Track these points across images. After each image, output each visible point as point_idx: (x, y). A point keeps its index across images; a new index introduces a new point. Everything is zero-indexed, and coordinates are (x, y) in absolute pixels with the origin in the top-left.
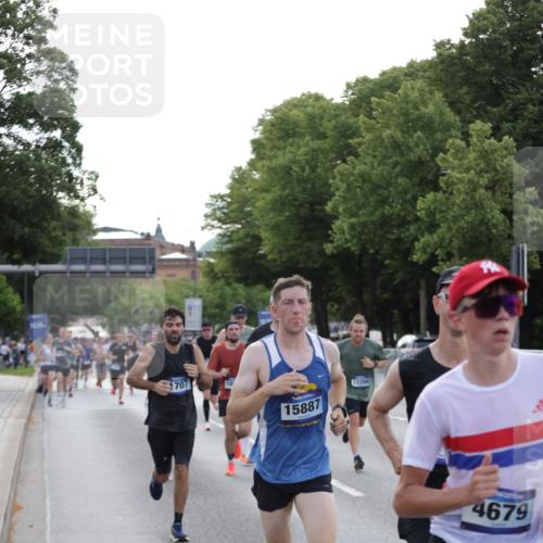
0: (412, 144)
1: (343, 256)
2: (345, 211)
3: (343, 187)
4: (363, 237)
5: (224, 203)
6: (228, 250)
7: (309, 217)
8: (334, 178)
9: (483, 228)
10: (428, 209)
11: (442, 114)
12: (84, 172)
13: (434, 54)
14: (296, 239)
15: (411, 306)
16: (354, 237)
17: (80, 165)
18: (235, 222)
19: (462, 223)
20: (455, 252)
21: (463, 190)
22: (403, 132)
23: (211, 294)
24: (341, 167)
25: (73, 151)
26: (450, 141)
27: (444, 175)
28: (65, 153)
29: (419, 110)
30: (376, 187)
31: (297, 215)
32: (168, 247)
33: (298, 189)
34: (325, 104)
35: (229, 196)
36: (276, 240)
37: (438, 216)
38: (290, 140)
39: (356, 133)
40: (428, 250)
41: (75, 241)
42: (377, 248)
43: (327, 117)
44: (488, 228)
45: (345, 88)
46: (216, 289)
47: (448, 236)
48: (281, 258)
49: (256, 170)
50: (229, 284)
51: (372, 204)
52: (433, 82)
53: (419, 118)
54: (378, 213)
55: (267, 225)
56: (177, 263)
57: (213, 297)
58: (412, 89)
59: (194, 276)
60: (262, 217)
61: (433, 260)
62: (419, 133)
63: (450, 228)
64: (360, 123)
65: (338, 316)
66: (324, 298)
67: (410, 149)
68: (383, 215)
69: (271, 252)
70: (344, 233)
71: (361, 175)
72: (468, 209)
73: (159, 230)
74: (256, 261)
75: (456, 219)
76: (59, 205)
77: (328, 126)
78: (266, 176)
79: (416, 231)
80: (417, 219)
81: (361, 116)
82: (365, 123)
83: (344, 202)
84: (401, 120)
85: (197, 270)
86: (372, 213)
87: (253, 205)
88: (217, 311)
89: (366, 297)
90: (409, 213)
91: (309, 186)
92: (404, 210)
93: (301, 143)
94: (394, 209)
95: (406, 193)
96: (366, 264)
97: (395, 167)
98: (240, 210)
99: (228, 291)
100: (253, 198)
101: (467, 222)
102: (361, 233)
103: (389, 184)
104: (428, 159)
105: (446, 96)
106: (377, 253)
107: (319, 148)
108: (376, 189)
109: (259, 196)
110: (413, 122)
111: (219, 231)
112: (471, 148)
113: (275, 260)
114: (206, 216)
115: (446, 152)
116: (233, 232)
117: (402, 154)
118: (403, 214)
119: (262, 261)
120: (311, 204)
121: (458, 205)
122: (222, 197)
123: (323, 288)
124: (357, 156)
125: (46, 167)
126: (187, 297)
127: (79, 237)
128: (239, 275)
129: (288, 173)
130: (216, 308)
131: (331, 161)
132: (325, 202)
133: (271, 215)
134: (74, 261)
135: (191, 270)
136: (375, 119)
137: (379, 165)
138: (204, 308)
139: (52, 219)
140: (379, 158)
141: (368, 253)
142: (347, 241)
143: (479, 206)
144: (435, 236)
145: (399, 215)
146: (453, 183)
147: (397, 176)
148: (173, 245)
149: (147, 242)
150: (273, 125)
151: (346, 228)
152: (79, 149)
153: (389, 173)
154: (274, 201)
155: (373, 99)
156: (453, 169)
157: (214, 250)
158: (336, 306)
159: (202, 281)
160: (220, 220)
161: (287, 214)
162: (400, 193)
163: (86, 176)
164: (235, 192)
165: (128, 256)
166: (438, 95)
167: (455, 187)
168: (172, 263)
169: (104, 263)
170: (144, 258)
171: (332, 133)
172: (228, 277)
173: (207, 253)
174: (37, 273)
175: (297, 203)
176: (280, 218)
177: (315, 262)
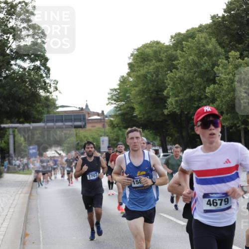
0: (202, 63)
1: (173, 115)
2: (172, 94)
3: (171, 83)
4: (182, 106)
5: (117, 92)
6: (119, 114)
7: (157, 98)
8: (167, 79)
10: (211, 92)
11: (216, 48)
12: (52, 80)
13: (211, 21)
14: (151, 108)
16: (177, 106)
17: (49, 77)
18: (122, 101)
19: (227, 98)
20: (224, 111)
21: (226, 83)
22: (198, 57)
23: (112, 135)
24: (170, 74)
25: (46, 71)
26: (220, 60)
27: (218, 76)
28: (42, 72)
29: (205, 47)
30: (187, 83)
31: (151, 97)
32: (91, 113)
33: (150, 85)
34: (161, 45)
35: (119, 89)
36: (141, 109)
37: (216, 95)
38: (146, 63)
39: (176, 59)
41: (48, 112)
42: (188, 111)
43: (162, 51)
45: (170, 38)
46: (115, 132)
47: (221, 104)
48: (144, 117)
49: (130, 77)
50: (120, 130)
51: (185, 91)
52: (210, 34)
53: (205, 51)
54: (188, 95)
55: (137, 102)
56: (96, 121)
57: (113, 135)
58: (201, 37)
59: (104, 126)
60: (135, 98)
62: (205, 57)
63: (222, 101)
64: (178, 53)
65: (171, 143)
66: (165, 135)
67: (202, 65)
68: (190, 95)
69: (139, 114)
70: (172, 104)
71: (180, 78)
72: (229, 92)
73: (87, 106)
74: (133, 119)
75: (224, 97)
76: (40, 96)
77: (163, 56)
78: (135, 80)
79: (206, 103)
80: (206, 97)
81: (178, 51)
82: (180, 54)
83: (172, 91)
84: (197, 52)
85: (105, 124)
86: (186, 95)
87: (130, 93)
88: (115, 142)
89: (184, 134)
90: (202, 94)
91: (156, 83)
92: (200, 93)
93: (151, 64)
94: (195, 93)
95: (200, 85)
96: (183, 118)
97: (195, 74)
98: (124, 95)
99: (120, 133)
100: (130, 90)
101: (229, 98)
102: (181, 104)
103: (193, 82)
104: (210, 69)
105: (217, 40)
106: (188, 113)
107: (159, 66)
109: (133, 89)
110: (202, 53)
111: (115, 105)
112: (230, 64)
113: (141, 118)
114: (109, 99)
115: (218, 66)
116: (121, 106)
117: (198, 67)
118: (199, 95)
119: (135, 119)
120: (157, 92)
122: (115, 90)
123: (164, 130)
124: (177, 69)
125: (34, 79)
126: (101, 136)
127: (50, 110)
128: (125, 125)
129: (146, 78)
130: (115, 140)
131: (165, 71)
132: (163, 91)
133: (139, 97)
134: (48, 121)
135: (103, 123)
136: (185, 52)
137: (187, 73)
138: (109, 141)
139: (38, 102)
140: (188, 70)
141: (184, 113)
142: (174, 108)
144: (215, 104)
145: (197, 95)
146: (223, 80)
147: (196, 77)
148: (94, 112)
149: (82, 111)
150: (137, 56)
151: (173, 102)
152: (49, 70)
153: (192, 76)
154: (140, 91)
155: (183, 42)
156: (222, 73)
157: (113, 114)
158: (170, 138)
159: (108, 128)
160: (115, 100)
161: (146, 96)
162: (198, 85)
163: (52, 82)
164: (122, 87)
165: (73, 118)
166: (214, 40)
167: (223, 82)
168: (93, 121)
169: (62, 122)
170: (81, 119)
171: (165, 59)
172: (120, 126)
173: (110, 115)
174: (31, 128)
175: (150, 91)
176: (143, 99)
177: (160, 118)
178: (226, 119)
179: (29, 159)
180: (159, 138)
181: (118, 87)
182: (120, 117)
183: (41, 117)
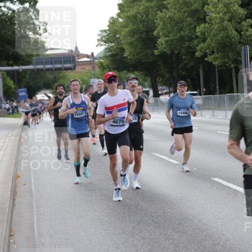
0: (192, 2)
1: (163, 55)
2: (162, 34)
3: (161, 23)
4: (172, 46)
5: (106, 34)
6: (109, 55)
7: (147, 38)
9: (228, 40)
10: (202, 32)
14: (140, 49)
15: (196, 77)
16: (167, 46)
18: (111, 42)
19: (218, 38)
20: (215, 51)
21: (217, 22)
24: (160, 14)
27: (208, 15)
30: (177, 23)
31: (141, 38)
32: (81, 56)
33: (141, 25)
35: (108, 30)
36: (131, 49)
37: (206, 34)
38: (136, 3)
40: (203, 51)
42: (179, 51)
44: (230, 39)
48: (134, 58)
49: (120, 18)
51: (176, 31)
54: (178, 35)
55: (127, 43)
56: (86, 63)
59: (94, 68)
60: (124, 39)
61: (205, 55)
63: (212, 40)
65: (162, 84)
66: (155, 75)
67: (192, 4)
68: (181, 35)
69: (129, 55)
70: (162, 45)
71: (170, 17)
72: (220, 31)
73: (76, 48)
74: (123, 60)
75: (214, 36)
78: (125, 20)
79: (197, 43)
80: (197, 37)
83: (162, 31)
85: (95, 65)
87: (120, 34)
89: (175, 74)
90: (193, 34)
91: (146, 23)
92: (190, 33)
93: (141, 4)
94: (186, 33)
95: (191, 25)
96: (174, 59)
97: (185, 13)
98: (114, 36)
100: (120, 31)
102: (171, 44)
103: (183, 21)
104: (200, 9)
106: (179, 53)
107: (149, 6)
108: (177, 24)
109: (123, 30)
111: (105, 47)
113: (131, 59)
114: (98, 40)
115: (208, 5)
116: (111, 47)
117: (188, 7)
118: (190, 34)
119: (125, 60)
120: (147, 32)
121: (216, 30)
122: (105, 31)
123: (154, 71)
124: (167, 9)
126: (91, 78)
128: (115, 66)
129: (136, 18)
131: (155, 12)
132: (154, 31)
133: (129, 38)
134: (38, 63)
137: (178, 13)
140: (178, 9)
141: (174, 53)
142: (164, 48)
143: (225, 29)
144: (206, 44)
145: (188, 35)
146: (213, 19)
147: (186, 17)
148: (83, 54)
149: (71, 53)
151: (163, 42)
153: (182, 16)
154: (130, 32)
156: (212, 12)
157: (103, 56)
158: (161, 79)
159: (98, 71)
160: (105, 42)
161: (136, 37)
162: (188, 25)
164: (111, 28)
165: (63, 60)
167: (213, 21)
168: (83, 63)
169: (52, 64)
170: (70, 61)
172: (110, 68)
173: (100, 57)
174: (21, 71)
175: (140, 32)
176: (133, 39)
177: (150, 59)
178: (217, 58)
179: (18, 102)
180: (149, 79)
181: (108, 28)
182: (110, 58)
183: (31, 59)
